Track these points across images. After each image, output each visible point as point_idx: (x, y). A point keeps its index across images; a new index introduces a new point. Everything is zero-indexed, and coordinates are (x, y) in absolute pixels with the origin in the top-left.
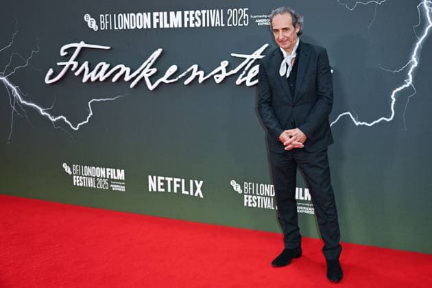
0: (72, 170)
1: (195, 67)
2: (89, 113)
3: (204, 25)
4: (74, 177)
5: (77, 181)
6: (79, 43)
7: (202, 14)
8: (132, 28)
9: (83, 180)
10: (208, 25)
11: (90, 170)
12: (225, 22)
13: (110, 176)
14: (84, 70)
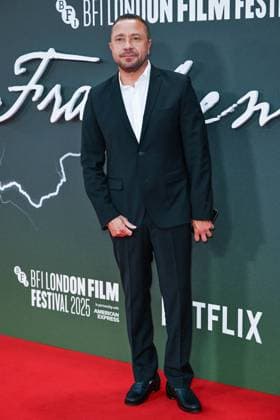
0: (29, 279)
1: (253, 95)
2: (61, 178)
4: (33, 291)
5: (37, 299)
6: (47, 51)
9: (47, 299)
11: (59, 281)
13: (93, 293)
14: (54, 100)
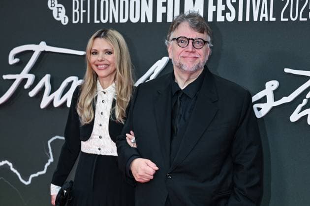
2: (49, 158)
3: (240, 19)
6: (38, 44)
8: (122, 21)
10: (248, 19)
12: (277, 14)
14: (43, 88)
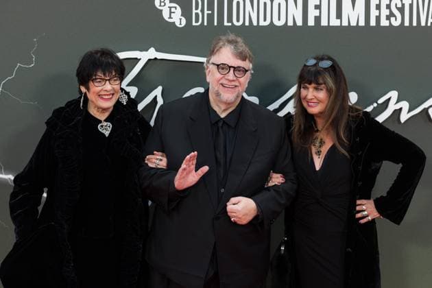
3: (407, 23)
6: (147, 50)
7: (403, 5)
8: (262, 23)
10: (415, 24)
